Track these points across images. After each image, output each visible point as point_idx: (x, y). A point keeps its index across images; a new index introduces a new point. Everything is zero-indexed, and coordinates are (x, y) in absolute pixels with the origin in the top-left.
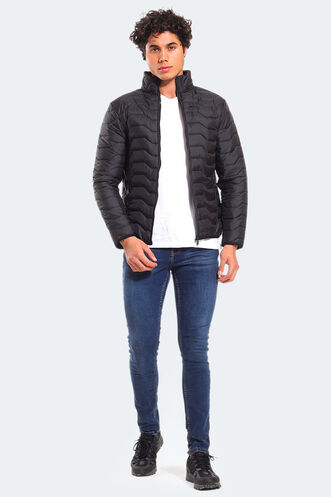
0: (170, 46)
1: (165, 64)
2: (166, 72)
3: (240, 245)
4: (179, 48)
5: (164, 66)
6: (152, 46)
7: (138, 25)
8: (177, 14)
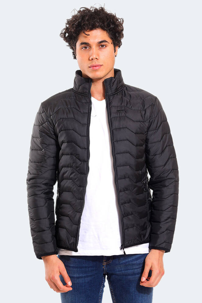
0: (101, 45)
1: (95, 63)
2: (96, 70)
3: (167, 250)
4: (110, 47)
5: (94, 64)
6: (82, 44)
7: (69, 22)
8: (108, 12)
